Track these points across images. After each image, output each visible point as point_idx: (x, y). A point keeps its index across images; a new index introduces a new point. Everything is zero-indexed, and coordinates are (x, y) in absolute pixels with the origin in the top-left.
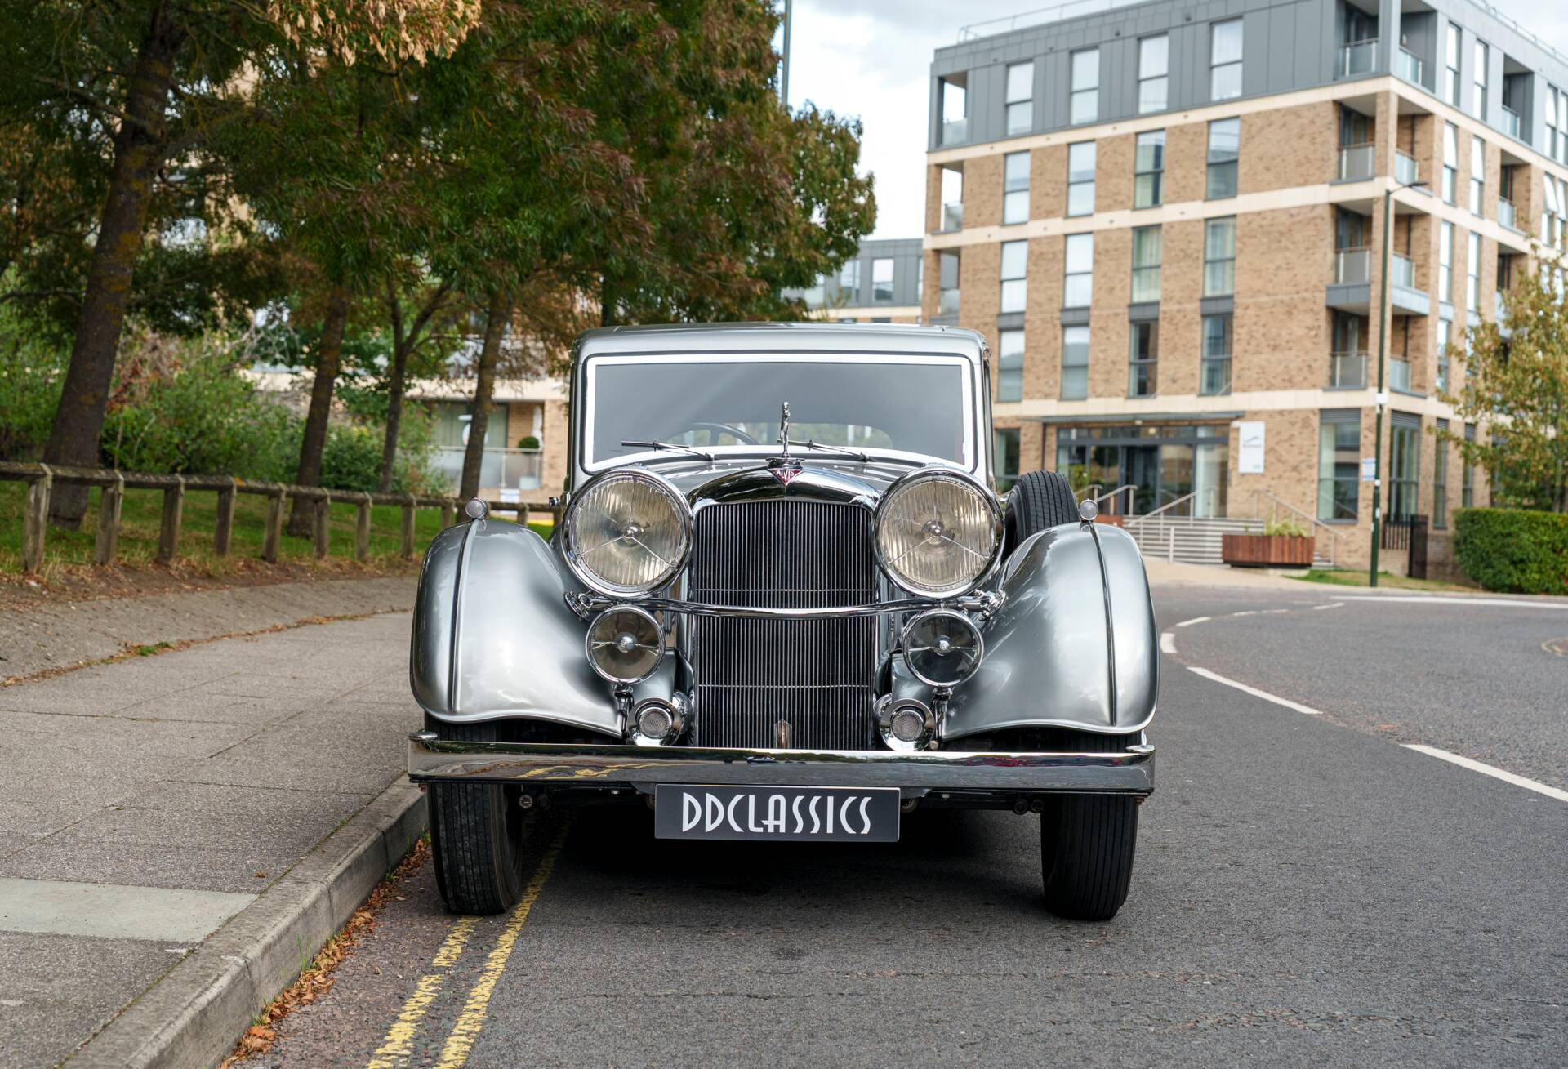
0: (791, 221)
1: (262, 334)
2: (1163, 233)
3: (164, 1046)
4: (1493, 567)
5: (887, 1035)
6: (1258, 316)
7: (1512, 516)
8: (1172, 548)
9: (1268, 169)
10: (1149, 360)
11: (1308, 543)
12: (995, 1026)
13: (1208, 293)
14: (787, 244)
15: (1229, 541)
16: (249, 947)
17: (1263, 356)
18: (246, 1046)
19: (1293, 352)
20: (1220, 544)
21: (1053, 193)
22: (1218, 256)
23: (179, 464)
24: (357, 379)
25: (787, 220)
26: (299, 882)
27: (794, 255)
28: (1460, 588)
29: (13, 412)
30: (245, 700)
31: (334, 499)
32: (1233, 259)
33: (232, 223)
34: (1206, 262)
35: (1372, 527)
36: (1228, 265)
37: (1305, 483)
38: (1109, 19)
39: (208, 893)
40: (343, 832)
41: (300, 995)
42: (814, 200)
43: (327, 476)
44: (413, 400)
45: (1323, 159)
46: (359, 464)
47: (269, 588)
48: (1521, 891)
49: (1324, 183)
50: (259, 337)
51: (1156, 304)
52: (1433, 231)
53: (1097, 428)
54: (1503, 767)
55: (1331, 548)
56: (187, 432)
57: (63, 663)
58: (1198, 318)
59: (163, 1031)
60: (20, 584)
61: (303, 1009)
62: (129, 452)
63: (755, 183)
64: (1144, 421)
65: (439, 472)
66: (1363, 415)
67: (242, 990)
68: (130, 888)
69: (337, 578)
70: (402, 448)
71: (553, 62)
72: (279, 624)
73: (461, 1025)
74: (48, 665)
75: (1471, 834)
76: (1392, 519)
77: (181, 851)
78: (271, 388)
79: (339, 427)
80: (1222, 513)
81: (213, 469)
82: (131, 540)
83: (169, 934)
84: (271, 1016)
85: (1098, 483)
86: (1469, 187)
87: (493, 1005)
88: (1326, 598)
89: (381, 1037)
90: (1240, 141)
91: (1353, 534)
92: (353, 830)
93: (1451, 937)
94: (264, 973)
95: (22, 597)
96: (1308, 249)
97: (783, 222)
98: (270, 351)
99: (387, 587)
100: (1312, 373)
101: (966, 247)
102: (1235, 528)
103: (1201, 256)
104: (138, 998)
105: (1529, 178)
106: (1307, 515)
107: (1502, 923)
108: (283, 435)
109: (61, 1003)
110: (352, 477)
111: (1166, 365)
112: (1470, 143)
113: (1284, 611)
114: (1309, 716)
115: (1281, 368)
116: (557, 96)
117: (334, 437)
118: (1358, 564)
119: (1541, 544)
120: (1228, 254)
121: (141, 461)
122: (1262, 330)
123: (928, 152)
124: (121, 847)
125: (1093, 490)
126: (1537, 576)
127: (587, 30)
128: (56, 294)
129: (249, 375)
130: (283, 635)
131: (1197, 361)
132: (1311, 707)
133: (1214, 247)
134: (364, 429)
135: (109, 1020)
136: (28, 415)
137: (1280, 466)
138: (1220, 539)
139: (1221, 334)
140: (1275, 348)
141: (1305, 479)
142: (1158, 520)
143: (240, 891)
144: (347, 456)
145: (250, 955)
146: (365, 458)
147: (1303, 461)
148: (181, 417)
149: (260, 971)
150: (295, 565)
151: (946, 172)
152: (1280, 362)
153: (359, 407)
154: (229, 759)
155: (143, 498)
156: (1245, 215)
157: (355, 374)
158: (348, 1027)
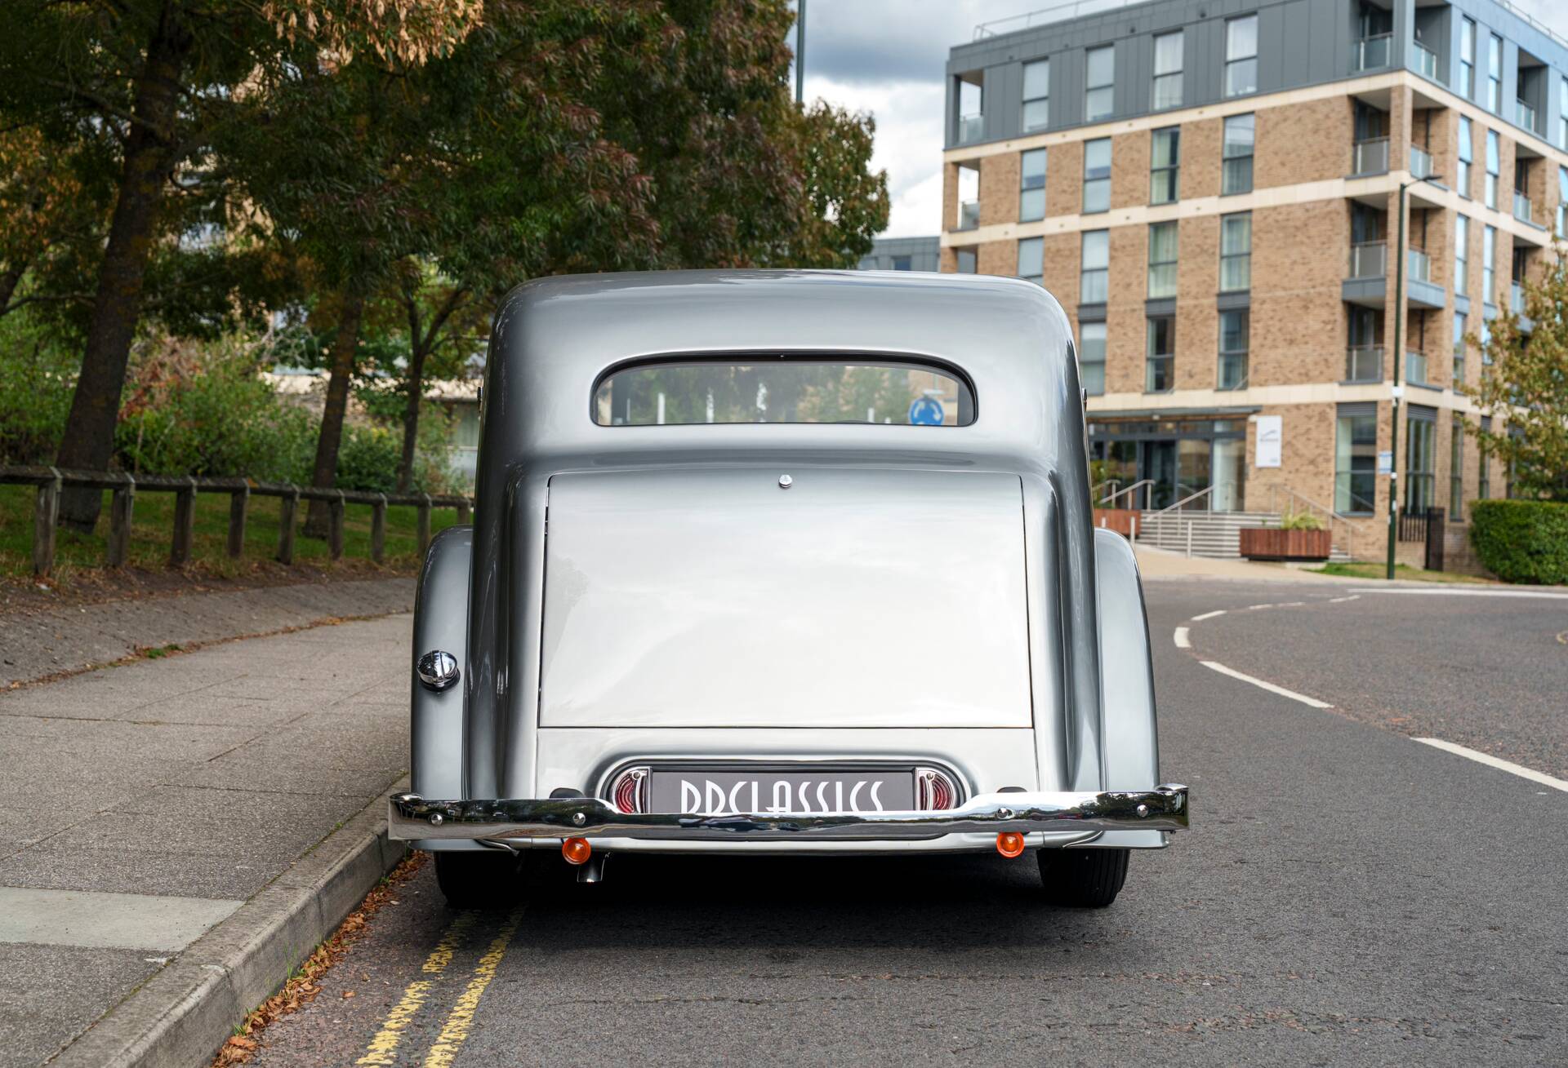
0: (804, 219)
1: (281, 337)
2: (1180, 228)
3: (135, 1059)
4: (1510, 559)
5: (878, 1040)
6: (1274, 310)
7: (1529, 508)
8: (1189, 542)
9: (1283, 164)
10: (1167, 356)
11: (1325, 536)
12: (989, 1030)
13: (1225, 288)
14: (800, 242)
15: (1247, 535)
16: (229, 956)
17: (1280, 351)
18: (225, 1057)
19: (1310, 346)
20: (1238, 538)
21: (1071, 190)
22: (1235, 251)
23: (199, 467)
24: (377, 381)
25: (800, 218)
26: (288, 888)
27: (808, 253)
28: (1477, 580)
29: (33, 417)
30: (250, 702)
31: (348, 500)
32: (1249, 254)
33: (248, 226)
34: (1222, 257)
35: (1388, 519)
36: (1245, 260)
37: (1322, 477)
38: (1124, 16)
39: (194, 900)
40: (337, 837)
41: (285, 1003)
42: (828, 198)
43: (347, 477)
44: (432, 401)
45: (1338, 154)
46: (378, 464)
47: (284, 590)
48: (1528, 887)
49: (1339, 177)
50: (278, 339)
51: (1173, 299)
52: (1448, 223)
53: (1114, 423)
54: (1513, 761)
55: (1349, 541)
56: (207, 435)
57: (69, 667)
58: (1215, 313)
59: (134, 1044)
60: (30, 588)
61: (287, 1018)
62: (149, 455)
63: (764, 181)
64: (1162, 417)
65: (459, 472)
66: (1379, 409)
67: (222, 1000)
68: (116, 896)
69: (352, 579)
70: (422, 449)
71: (558, 61)
72: (292, 625)
73: (445, 1034)
74: (55, 669)
75: (1480, 828)
76: (1409, 511)
77: (171, 857)
78: (292, 390)
79: (359, 428)
80: (1240, 507)
81: (234, 471)
82: (145, 543)
83: (150, 943)
84: (253, 1025)
85: (1114, 477)
86: (1484, 181)
87: (480, 1012)
88: (1342, 590)
89: (364, 1047)
90: (1255, 135)
91: (1369, 527)
92: (347, 834)
93: (1456, 936)
94: (246, 981)
95: (31, 601)
96: (1323, 243)
97: (795, 220)
98: (289, 354)
99: (402, 587)
100: (1328, 367)
101: (983, 244)
102: (1252, 521)
103: (1218, 251)
104: (112, 1010)
105: (1544, 171)
106: (1324, 509)
107: (1508, 920)
108: (303, 437)
109: (32, 1016)
110: (372, 478)
111: (1183, 360)
112: (1485, 137)
113: (1300, 604)
114: (1320, 709)
115: (1298, 362)
116: (563, 95)
117: (354, 438)
118: (1373, 557)
119: (1558, 535)
120: (1245, 249)
121: (161, 464)
122: (1278, 325)
123: (945, 150)
124: (110, 853)
125: (1111, 485)
126: (1553, 567)
127: (593, 29)
128: (73, 298)
129: (268, 378)
130: (295, 636)
131: (1215, 356)
132: (1323, 700)
133: (1230, 243)
134: (383, 431)
135: (80, 1033)
136: (47, 418)
137: (1297, 459)
138: (1238, 533)
139: (1237, 328)
140: (1291, 342)
141: (1322, 473)
142: (1176, 516)
143: (227, 898)
144: (367, 457)
145: (231, 964)
146: (384, 459)
147: (1320, 455)
148: (201, 419)
149: (243, 980)
150: (309, 566)
151: (963, 170)
152: (1296, 356)
153: (378, 407)
154: (228, 763)
155: (159, 501)
156: (1261, 209)
157: (375, 376)
158: (331, 1036)
